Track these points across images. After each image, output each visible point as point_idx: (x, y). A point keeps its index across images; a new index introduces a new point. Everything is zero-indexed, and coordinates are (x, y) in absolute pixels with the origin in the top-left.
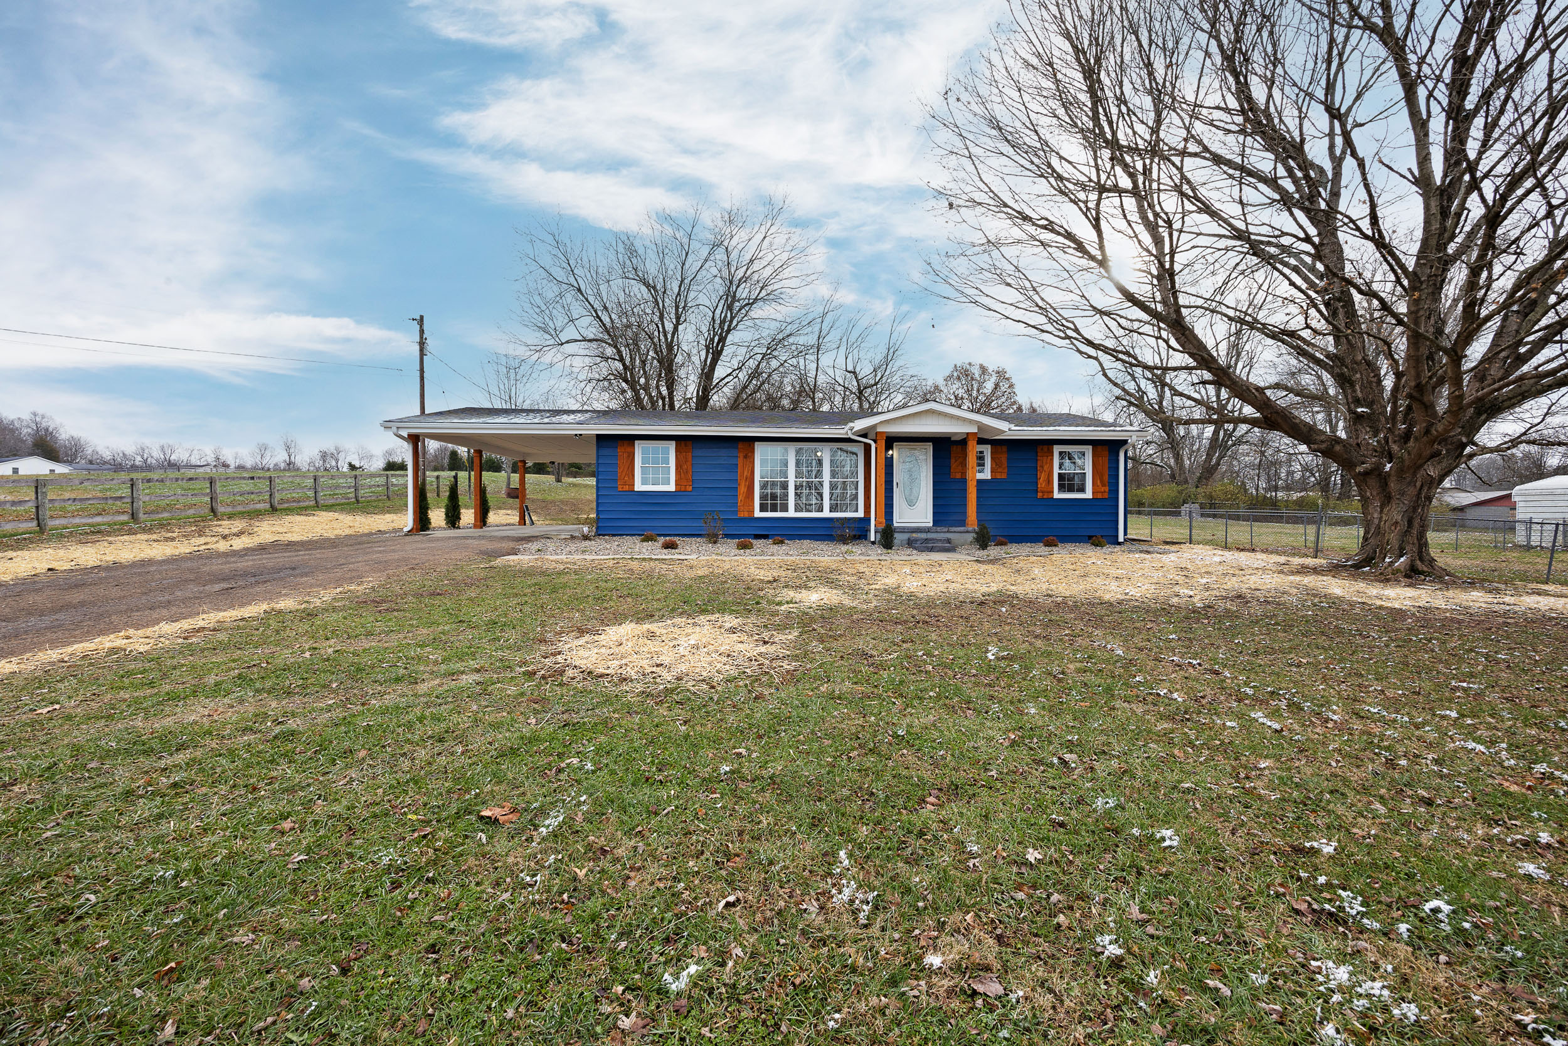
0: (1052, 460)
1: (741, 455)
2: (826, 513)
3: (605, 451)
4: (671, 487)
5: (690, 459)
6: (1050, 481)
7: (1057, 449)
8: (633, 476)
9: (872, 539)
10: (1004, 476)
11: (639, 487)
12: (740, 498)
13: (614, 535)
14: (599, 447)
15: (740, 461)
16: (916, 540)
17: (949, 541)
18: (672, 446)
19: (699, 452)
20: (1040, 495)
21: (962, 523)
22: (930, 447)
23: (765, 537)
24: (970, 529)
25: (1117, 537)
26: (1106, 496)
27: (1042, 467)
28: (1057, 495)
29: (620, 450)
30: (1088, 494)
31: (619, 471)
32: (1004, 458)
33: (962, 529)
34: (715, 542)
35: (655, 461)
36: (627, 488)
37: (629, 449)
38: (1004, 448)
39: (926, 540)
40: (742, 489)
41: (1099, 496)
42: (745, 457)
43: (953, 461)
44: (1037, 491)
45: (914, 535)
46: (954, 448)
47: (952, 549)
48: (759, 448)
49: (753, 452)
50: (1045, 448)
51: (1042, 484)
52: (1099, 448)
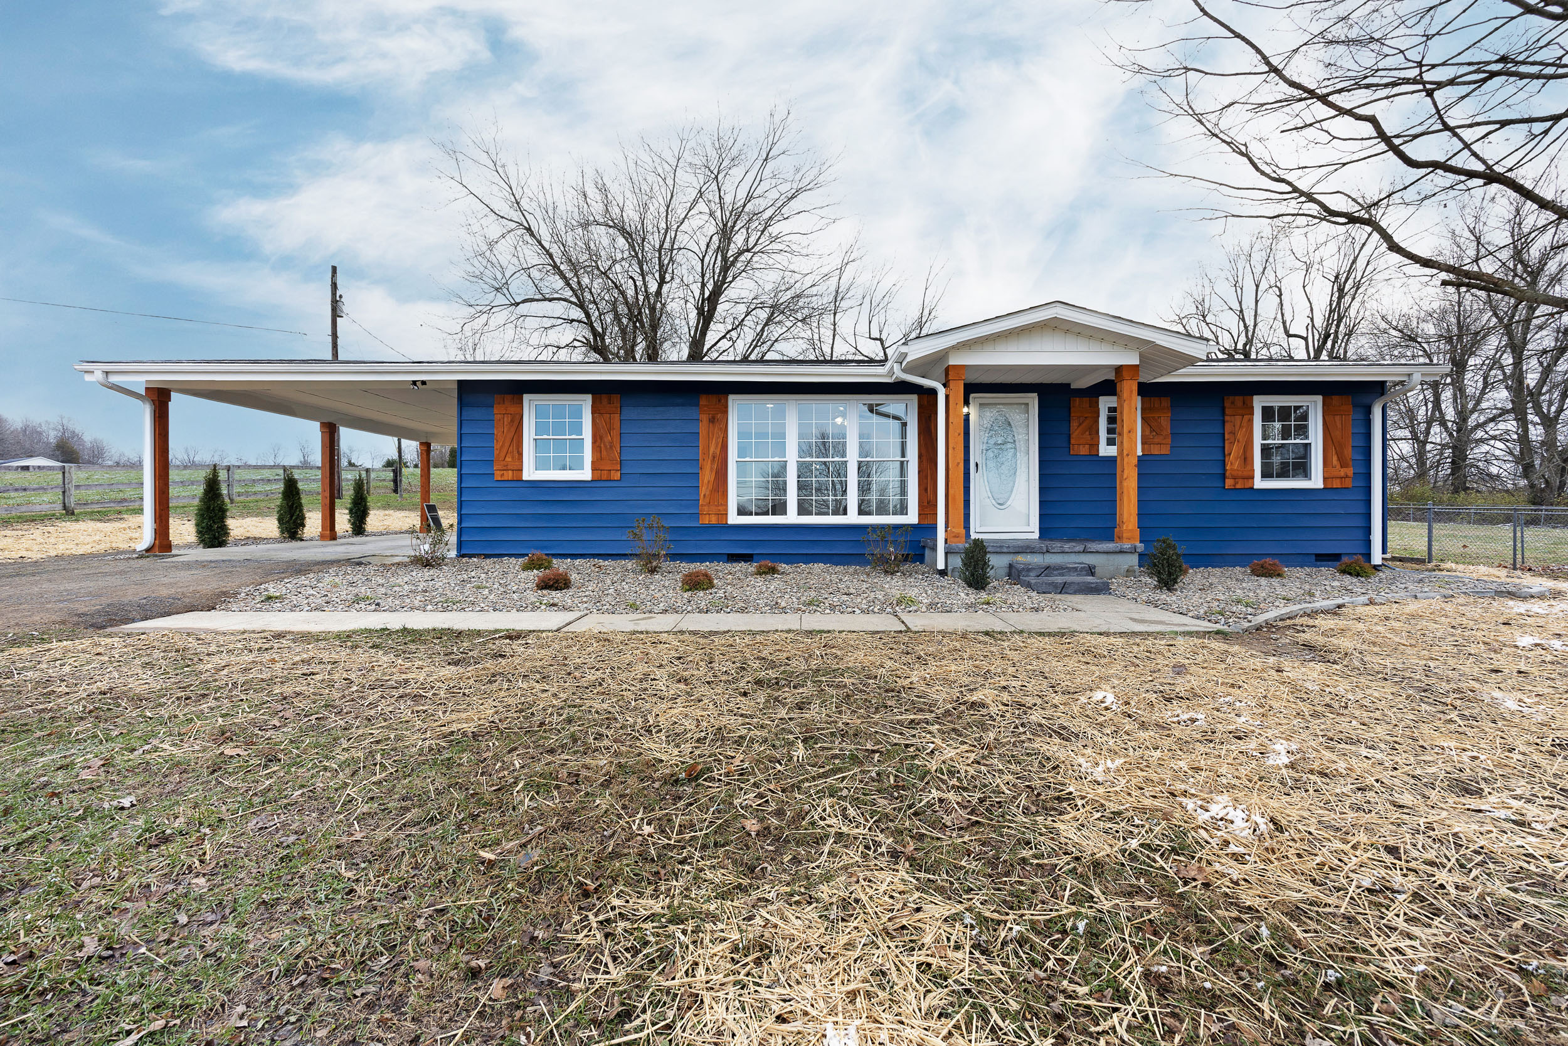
0: (1251, 421)
1: (704, 418)
2: (853, 517)
3: (471, 413)
4: (585, 474)
5: (617, 424)
6: (1247, 459)
7: (1259, 402)
8: (521, 454)
9: (941, 566)
10: (1165, 450)
11: (530, 473)
12: (704, 490)
13: (487, 556)
14: (462, 404)
15: (703, 428)
16: (1028, 569)
17: (1091, 570)
18: (585, 403)
19: (631, 413)
20: (1229, 483)
21: (1107, 531)
22: (1033, 400)
23: (747, 558)
24: (1127, 546)
25: (1368, 556)
26: (1349, 483)
27: (1233, 433)
28: (1259, 483)
29: (500, 411)
30: (1316, 481)
31: (497, 446)
32: (1165, 421)
33: (1110, 546)
34: (653, 571)
35: (559, 429)
36: (509, 475)
37: (512, 409)
38: (1166, 402)
39: (1048, 569)
40: (707, 476)
41: (1336, 484)
42: (712, 420)
43: (1074, 424)
44: (1223, 477)
45: (1020, 558)
46: (1076, 402)
47: (1101, 589)
48: (736, 404)
49: (725, 411)
50: (1239, 400)
51: (1233, 464)
52: (1336, 400)
